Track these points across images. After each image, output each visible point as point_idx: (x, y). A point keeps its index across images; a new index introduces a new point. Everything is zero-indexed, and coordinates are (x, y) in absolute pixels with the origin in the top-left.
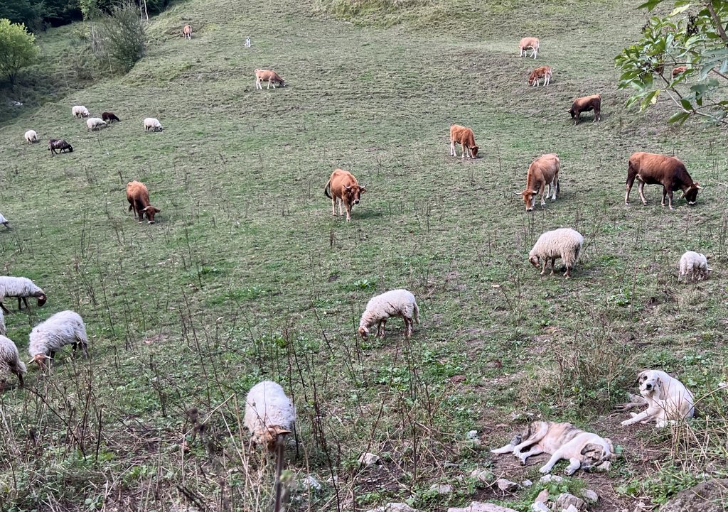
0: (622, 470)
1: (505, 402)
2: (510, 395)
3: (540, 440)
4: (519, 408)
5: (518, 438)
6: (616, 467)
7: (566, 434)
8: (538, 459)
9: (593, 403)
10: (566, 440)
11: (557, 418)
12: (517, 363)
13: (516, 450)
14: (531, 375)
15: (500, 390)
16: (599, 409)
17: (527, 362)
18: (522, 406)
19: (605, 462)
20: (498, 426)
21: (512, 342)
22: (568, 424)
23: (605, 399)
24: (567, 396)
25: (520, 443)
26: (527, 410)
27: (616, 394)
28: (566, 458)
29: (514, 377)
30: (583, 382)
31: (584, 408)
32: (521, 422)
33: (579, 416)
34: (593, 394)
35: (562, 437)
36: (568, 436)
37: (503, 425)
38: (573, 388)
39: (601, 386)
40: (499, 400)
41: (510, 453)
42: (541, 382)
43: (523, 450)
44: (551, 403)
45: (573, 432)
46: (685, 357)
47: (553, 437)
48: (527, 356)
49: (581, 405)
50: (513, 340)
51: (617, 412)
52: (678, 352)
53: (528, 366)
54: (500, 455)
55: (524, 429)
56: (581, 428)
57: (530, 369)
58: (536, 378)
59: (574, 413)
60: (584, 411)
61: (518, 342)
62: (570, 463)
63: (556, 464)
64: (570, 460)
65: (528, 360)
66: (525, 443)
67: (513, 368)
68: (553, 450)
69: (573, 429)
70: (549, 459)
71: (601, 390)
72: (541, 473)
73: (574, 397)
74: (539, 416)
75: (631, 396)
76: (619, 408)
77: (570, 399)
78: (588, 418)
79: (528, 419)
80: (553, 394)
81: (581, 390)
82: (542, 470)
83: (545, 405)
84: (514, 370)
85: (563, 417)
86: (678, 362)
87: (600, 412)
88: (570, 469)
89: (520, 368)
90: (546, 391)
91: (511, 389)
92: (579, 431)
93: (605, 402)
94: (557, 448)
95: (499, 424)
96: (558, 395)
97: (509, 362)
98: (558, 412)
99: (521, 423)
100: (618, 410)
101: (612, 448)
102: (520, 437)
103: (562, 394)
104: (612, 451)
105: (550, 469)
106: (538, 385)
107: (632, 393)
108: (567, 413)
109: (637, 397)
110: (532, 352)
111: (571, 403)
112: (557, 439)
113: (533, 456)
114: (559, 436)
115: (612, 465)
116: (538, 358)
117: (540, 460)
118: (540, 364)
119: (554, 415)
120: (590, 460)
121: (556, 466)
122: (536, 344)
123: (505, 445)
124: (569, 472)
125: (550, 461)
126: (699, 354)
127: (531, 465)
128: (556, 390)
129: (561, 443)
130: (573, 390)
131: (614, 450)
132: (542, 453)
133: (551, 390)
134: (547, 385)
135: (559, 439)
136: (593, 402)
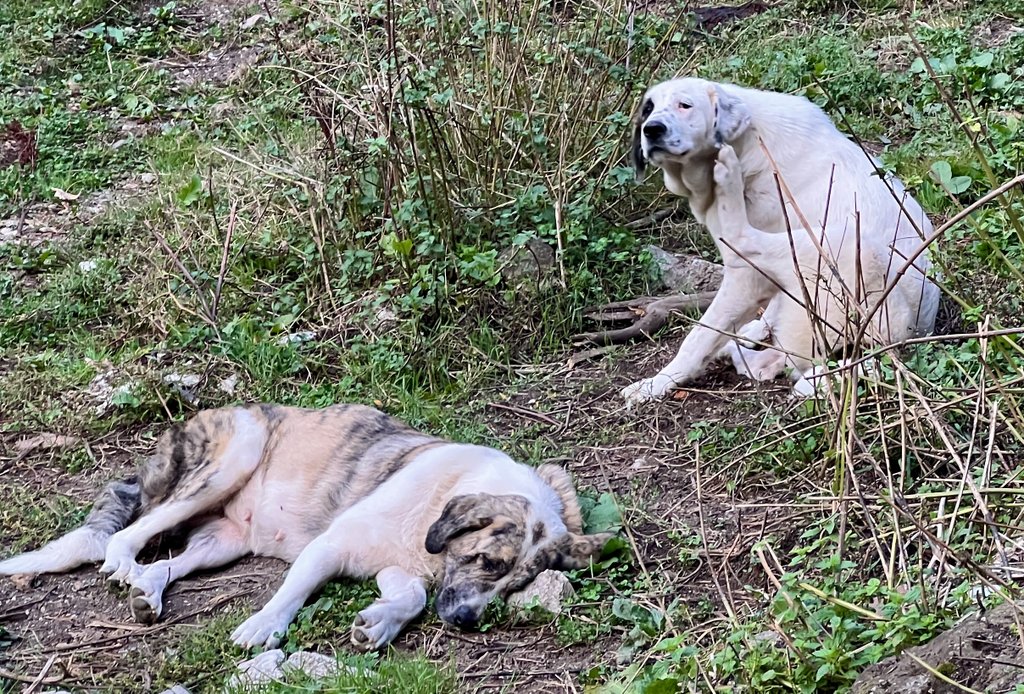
0: (621, 604)
1: (61, 327)
2: (80, 293)
3: (232, 496)
4: (127, 355)
5: (123, 497)
6: (593, 595)
7: (355, 458)
8: (222, 588)
9: (484, 308)
10: (356, 486)
11: (316, 388)
12: (116, 135)
13: (117, 551)
14: (186, 192)
15: (31, 272)
16: (516, 335)
17: (166, 128)
18: (142, 343)
19: (545, 577)
20: (25, 445)
21: (87, 33)
22: (363, 412)
23: (545, 285)
24: (359, 284)
25: (134, 517)
26: (168, 361)
27: (594, 256)
28: (357, 569)
29: (101, 206)
30: (435, 209)
31: (445, 331)
32: (137, 419)
33: (421, 375)
34: (482, 263)
35: (334, 475)
36: (364, 467)
37: (49, 440)
38: (389, 243)
39: (524, 221)
40: (30, 322)
41: (85, 567)
42: (234, 224)
43: (149, 552)
44: (285, 321)
45: (391, 447)
46: (919, 65)
47: (291, 475)
48: (161, 98)
49: (429, 321)
50: (88, 24)
51: (601, 343)
52: (889, 43)
53: (172, 149)
54: (38, 580)
55: (151, 452)
56: (432, 426)
57: (181, 159)
58: (211, 202)
59: (397, 361)
60: (443, 349)
61: (119, 34)
62: (377, 594)
63: (311, 600)
64: (380, 581)
65: (166, 116)
66: (161, 517)
67: (93, 162)
68: (294, 537)
69: (385, 430)
70: (276, 584)
71: (521, 239)
72: (240, 651)
73: (390, 284)
74: (227, 385)
75: (665, 261)
76: (608, 324)
77: (375, 297)
78: (465, 378)
79: (173, 405)
80: (293, 276)
81: (422, 249)
82: (245, 633)
83: (255, 330)
84: (100, 173)
85: (344, 383)
86: (884, 88)
87: (519, 348)
88: (377, 619)
89: (131, 159)
90: (257, 261)
91: (87, 266)
92: (416, 440)
93: (541, 297)
94: (315, 527)
95: (30, 434)
96: (319, 279)
97: (76, 135)
98: (318, 361)
99: (138, 426)
100: (606, 333)
101: (574, 508)
102: (133, 489)
103: (335, 273)
104: (576, 520)
105: (280, 627)
106: (221, 235)
107: (671, 246)
108: (364, 361)
109: (696, 263)
110: (187, 79)
111: (383, 315)
112: (314, 484)
113: (199, 573)
114: (324, 471)
115: (577, 586)
116: (219, 107)
117: (235, 591)
118: (228, 136)
119: (303, 374)
120: (476, 571)
121: (309, 613)
122: (208, 40)
123: (60, 533)
124: (372, 632)
125: (282, 590)
126: (984, 48)
127: (190, 619)
128: (306, 254)
129: (333, 504)
130: (390, 251)
131: (586, 514)
132: (246, 558)
133: (283, 256)
134: (264, 236)
135: (324, 485)
136: (488, 304)
